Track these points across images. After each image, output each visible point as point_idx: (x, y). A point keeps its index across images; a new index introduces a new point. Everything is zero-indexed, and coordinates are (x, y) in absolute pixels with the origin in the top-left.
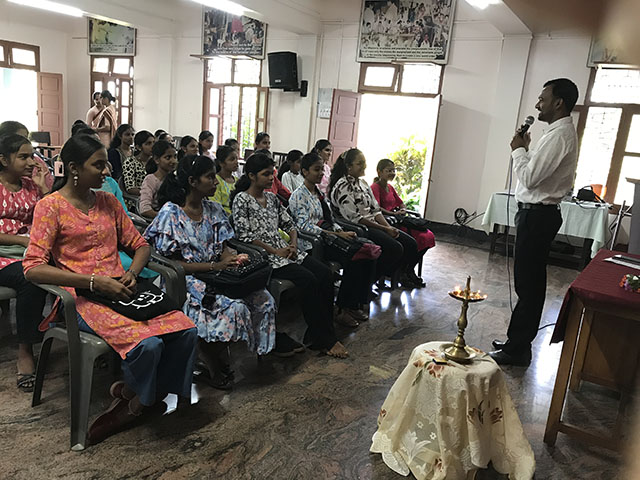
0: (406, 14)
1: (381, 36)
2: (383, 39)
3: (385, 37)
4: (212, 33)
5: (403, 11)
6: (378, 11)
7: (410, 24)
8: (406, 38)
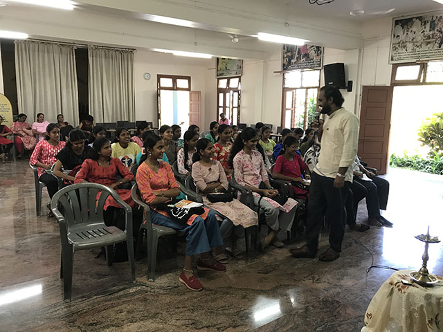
0: (428, 26)
1: (408, 44)
2: (410, 46)
3: (411, 44)
4: (287, 56)
5: (425, 24)
6: (405, 27)
7: (431, 32)
8: (429, 43)
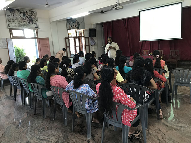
0: (22, 14)
1: (15, 20)
5: (21, 13)
6: (12, 12)
7: (24, 17)
8: (24, 21)
